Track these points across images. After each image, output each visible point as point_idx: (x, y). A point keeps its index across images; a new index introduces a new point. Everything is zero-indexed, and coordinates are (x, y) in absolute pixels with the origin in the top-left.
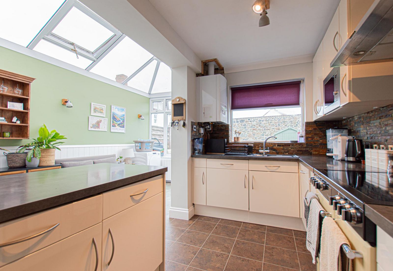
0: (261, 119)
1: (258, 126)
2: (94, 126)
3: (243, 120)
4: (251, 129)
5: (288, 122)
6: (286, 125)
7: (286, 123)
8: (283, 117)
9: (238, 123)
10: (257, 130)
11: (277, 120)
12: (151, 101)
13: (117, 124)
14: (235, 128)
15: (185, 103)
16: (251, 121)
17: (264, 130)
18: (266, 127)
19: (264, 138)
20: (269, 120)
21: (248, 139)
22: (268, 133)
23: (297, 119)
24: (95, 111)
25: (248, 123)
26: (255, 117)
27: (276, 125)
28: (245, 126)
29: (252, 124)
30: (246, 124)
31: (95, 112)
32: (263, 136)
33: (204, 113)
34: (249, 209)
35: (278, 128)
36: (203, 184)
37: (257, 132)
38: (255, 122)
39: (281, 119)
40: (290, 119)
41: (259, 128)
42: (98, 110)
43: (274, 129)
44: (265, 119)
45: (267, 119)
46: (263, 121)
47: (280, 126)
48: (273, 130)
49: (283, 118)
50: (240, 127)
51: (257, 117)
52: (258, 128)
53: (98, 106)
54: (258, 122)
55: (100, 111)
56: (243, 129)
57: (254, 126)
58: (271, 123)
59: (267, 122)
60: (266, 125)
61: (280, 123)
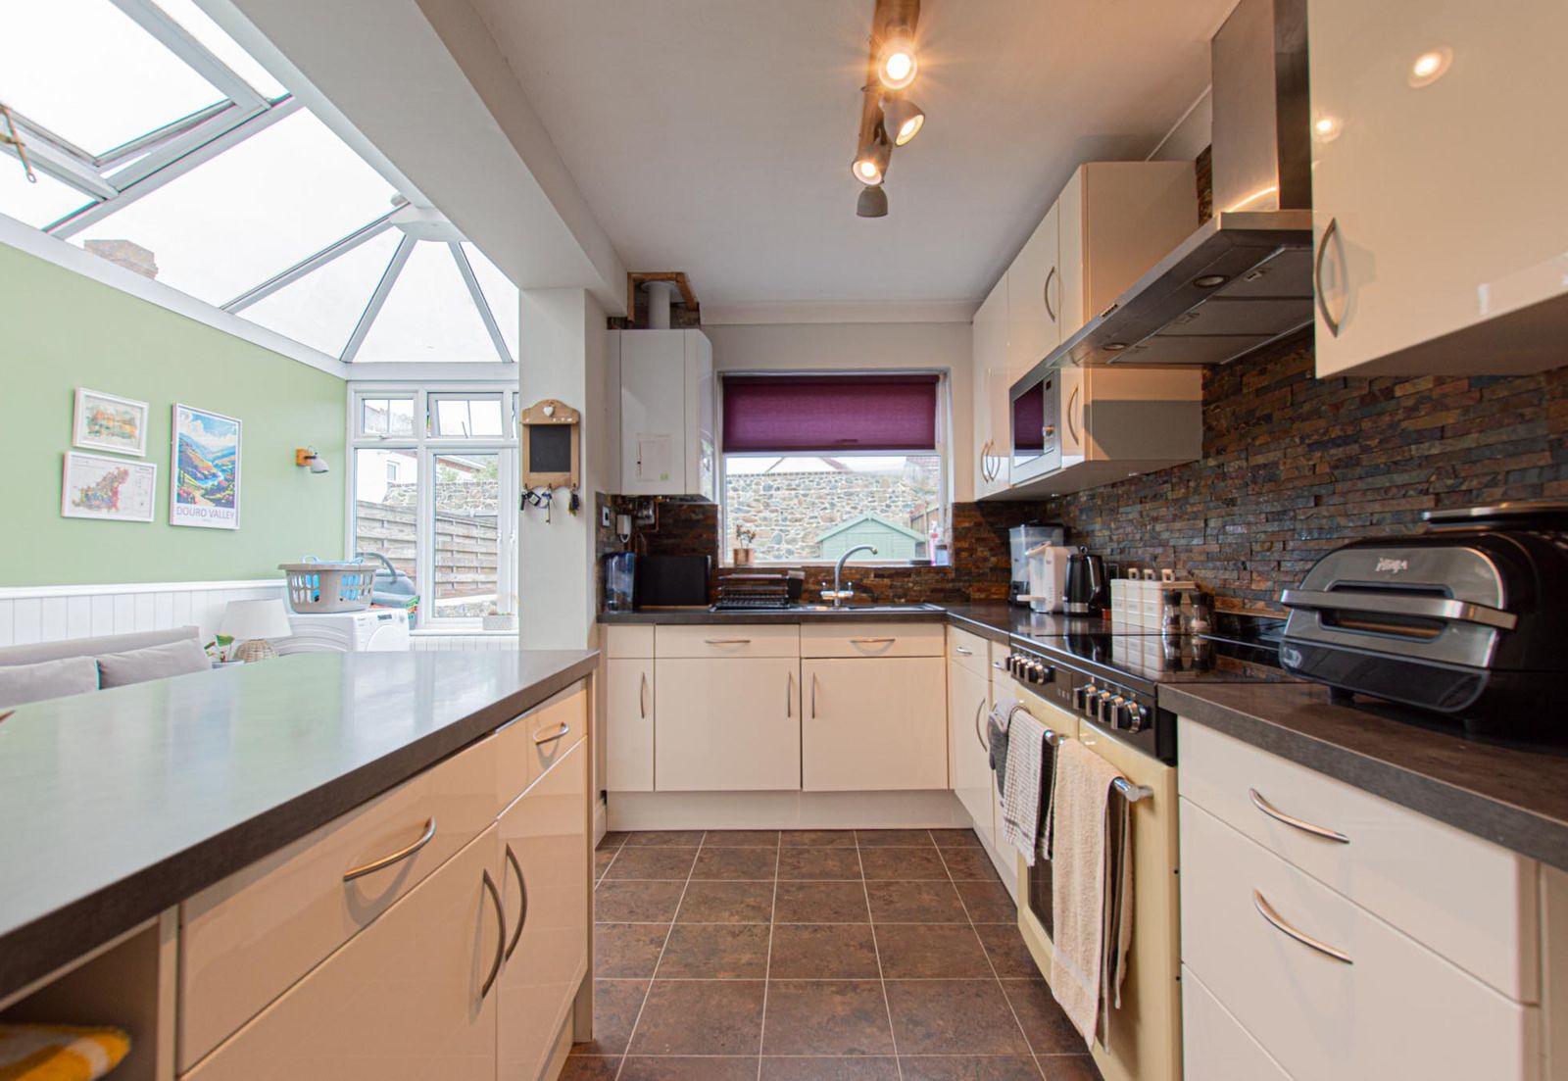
0: (772, 483)
1: (762, 507)
2: (88, 498)
4: (737, 519)
5: (861, 495)
6: (854, 506)
7: (857, 498)
8: (844, 478)
10: (759, 522)
11: (825, 488)
12: (351, 394)
13: (199, 488)
15: (578, 424)
16: (735, 490)
17: (780, 522)
18: (789, 511)
19: (781, 553)
20: (798, 486)
22: (797, 534)
23: (889, 487)
24: (97, 428)
26: (752, 475)
27: (824, 506)
29: (740, 500)
31: (97, 432)
32: (779, 543)
33: (639, 463)
34: (801, 786)
35: (828, 516)
36: (643, 716)
37: (758, 529)
38: (750, 493)
40: (867, 486)
41: (766, 514)
42: (111, 424)
43: (816, 517)
44: (787, 483)
46: (778, 489)
47: (836, 510)
48: (812, 523)
49: (843, 482)
51: (758, 475)
52: (761, 515)
53: (113, 405)
54: (762, 492)
55: (121, 427)
57: (746, 508)
58: (805, 495)
59: (793, 492)
60: (788, 503)
61: (837, 500)
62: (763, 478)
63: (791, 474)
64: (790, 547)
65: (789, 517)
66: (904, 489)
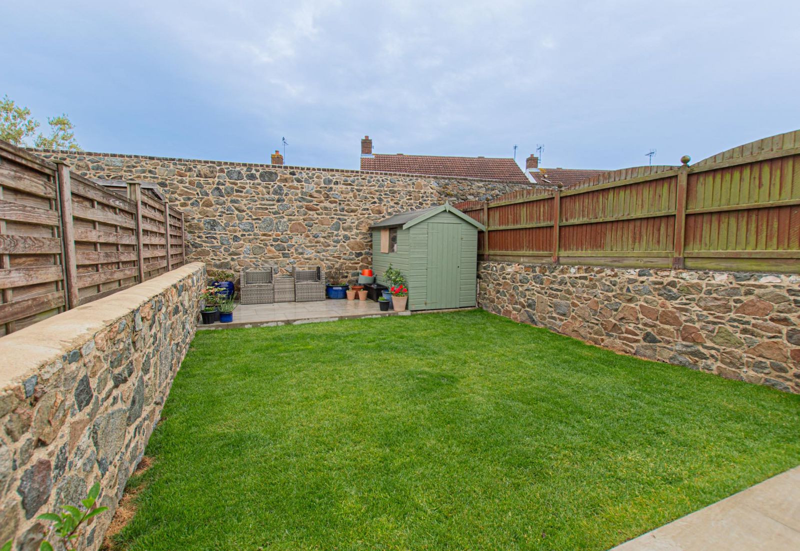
0: (331, 178)
1: (323, 198)
3: (271, 173)
4: (301, 207)
5: (402, 194)
6: (395, 201)
7: (398, 196)
8: (389, 179)
9: (252, 182)
11: (374, 186)
14: (241, 197)
16: (299, 181)
17: (339, 212)
18: (346, 203)
19: (340, 238)
20: (354, 182)
21: (291, 238)
22: (352, 223)
23: (422, 189)
25: (291, 184)
26: (314, 169)
27: (374, 200)
28: (281, 194)
29: (304, 190)
30: (284, 188)
35: (377, 208)
37: (319, 217)
38: (313, 184)
39: (386, 183)
40: (406, 186)
41: (327, 204)
43: (368, 209)
44: (343, 178)
45: (348, 178)
46: (336, 183)
47: (383, 204)
48: (364, 214)
49: (389, 182)
50: (260, 196)
51: (319, 170)
52: (322, 204)
54: (323, 185)
56: (271, 203)
57: (308, 198)
58: (359, 190)
59: (349, 187)
60: (345, 195)
61: (384, 196)
62: (323, 172)
63: (347, 171)
64: (346, 233)
65: (346, 208)
66: (432, 191)
